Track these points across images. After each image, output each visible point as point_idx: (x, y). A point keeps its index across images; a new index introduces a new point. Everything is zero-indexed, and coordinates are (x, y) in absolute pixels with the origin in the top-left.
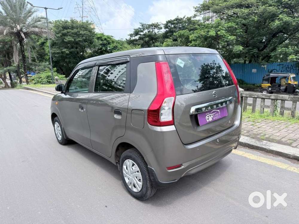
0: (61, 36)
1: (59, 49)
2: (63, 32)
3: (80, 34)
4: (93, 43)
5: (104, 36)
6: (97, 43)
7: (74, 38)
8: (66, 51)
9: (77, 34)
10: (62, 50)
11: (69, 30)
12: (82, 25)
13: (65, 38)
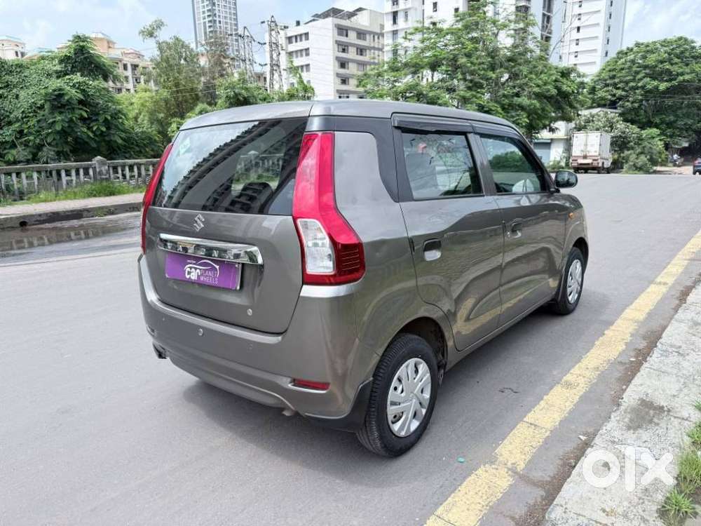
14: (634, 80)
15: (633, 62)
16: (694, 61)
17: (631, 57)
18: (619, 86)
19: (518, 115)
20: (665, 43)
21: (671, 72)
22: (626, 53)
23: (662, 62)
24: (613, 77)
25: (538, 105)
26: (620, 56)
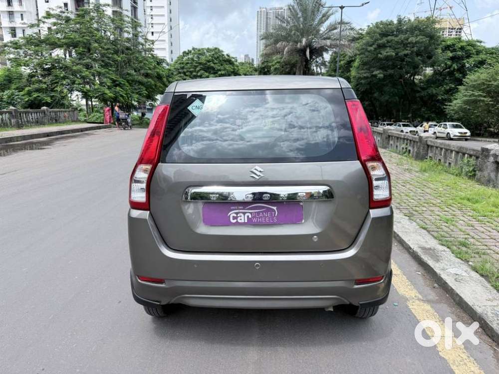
0: (375, 49)
1: (368, 71)
2: (380, 42)
3: (409, 43)
4: (433, 58)
5: (461, 42)
6: (442, 56)
7: (397, 50)
8: (379, 74)
9: (404, 43)
10: (373, 72)
11: (389, 38)
12: (416, 27)
13: (381, 52)
14: (195, 71)
15: (192, 59)
16: (225, 63)
17: (190, 56)
18: (187, 74)
19: (140, 88)
20: (209, 50)
21: (214, 69)
22: (188, 54)
23: (209, 61)
24: (183, 68)
25: (153, 82)
26: (185, 55)
